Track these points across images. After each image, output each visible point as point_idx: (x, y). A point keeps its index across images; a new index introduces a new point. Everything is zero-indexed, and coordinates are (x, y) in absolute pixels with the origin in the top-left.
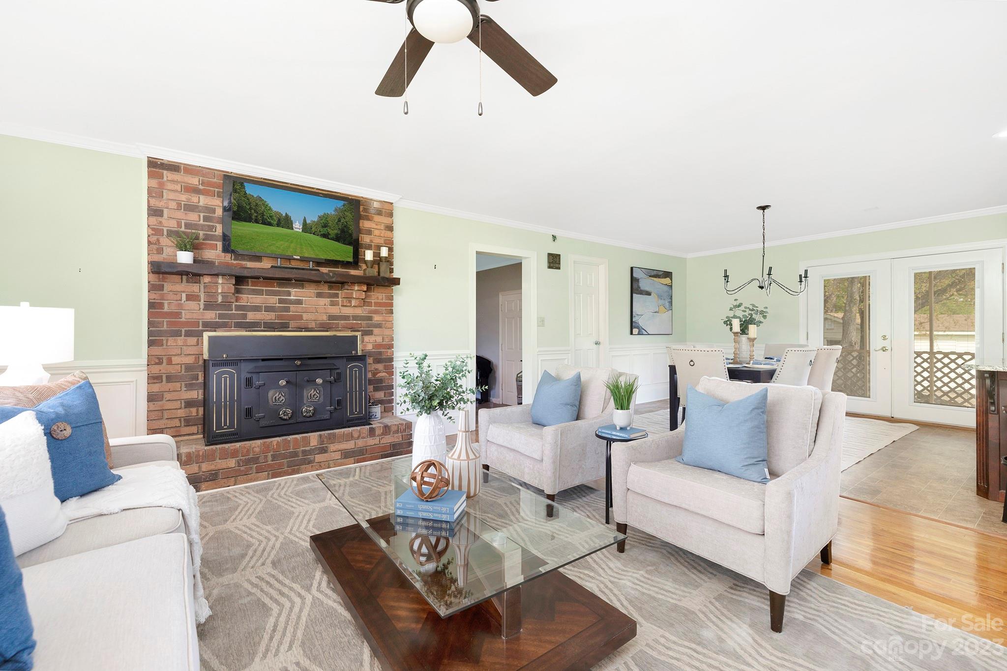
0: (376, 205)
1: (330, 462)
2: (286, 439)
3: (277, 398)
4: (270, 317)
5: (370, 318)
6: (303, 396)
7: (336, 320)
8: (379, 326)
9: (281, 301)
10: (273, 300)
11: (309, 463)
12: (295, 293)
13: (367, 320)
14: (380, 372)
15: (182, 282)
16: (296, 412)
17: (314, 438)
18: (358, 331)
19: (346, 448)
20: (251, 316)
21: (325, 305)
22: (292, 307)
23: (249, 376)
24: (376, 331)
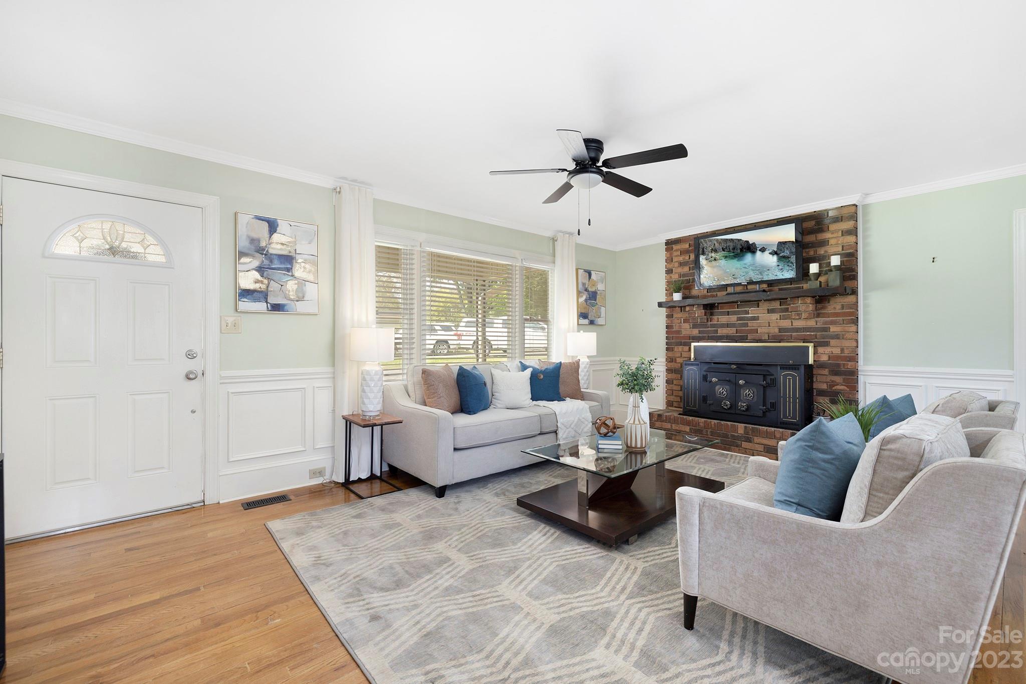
0: (831, 214)
1: (754, 451)
2: (720, 423)
3: (721, 392)
4: (731, 331)
5: (826, 330)
6: (741, 393)
7: (788, 333)
8: (837, 337)
9: (739, 319)
10: (733, 319)
11: (737, 446)
12: (753, 312)
13: (822, 332)
14: (838, 385)
15: (681, 311)
16: (733, 406)
17: (741, 428)
18: (811, 342)
19: (769, 444)
20: (722, 332)
21: (777, 319)
22: (750, 323)
23: (705, 373)
24: (833, 342)
